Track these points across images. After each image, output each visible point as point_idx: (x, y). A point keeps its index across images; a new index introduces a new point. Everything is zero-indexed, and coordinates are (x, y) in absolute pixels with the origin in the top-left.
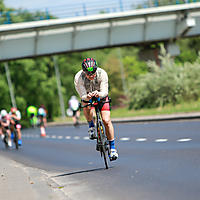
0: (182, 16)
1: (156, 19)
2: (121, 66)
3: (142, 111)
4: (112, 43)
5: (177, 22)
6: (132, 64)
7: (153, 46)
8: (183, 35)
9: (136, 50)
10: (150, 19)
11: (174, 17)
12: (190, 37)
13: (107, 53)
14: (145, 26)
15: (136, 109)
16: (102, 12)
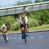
0: (24, 8)
1: (18, 8)
2: (10, 20)
3: (15, 31)
4: (7, 15)
5: (23, 9)
6: (13, 20)
7: (18, 15)
8: (25, 12)
9: (13, 16)
10: (17, 9)
11: (23, 8)
12: (27, 13)
13: (6, 17)
14: (15, 10)
15: (14, 31)
16: (5, 7)
